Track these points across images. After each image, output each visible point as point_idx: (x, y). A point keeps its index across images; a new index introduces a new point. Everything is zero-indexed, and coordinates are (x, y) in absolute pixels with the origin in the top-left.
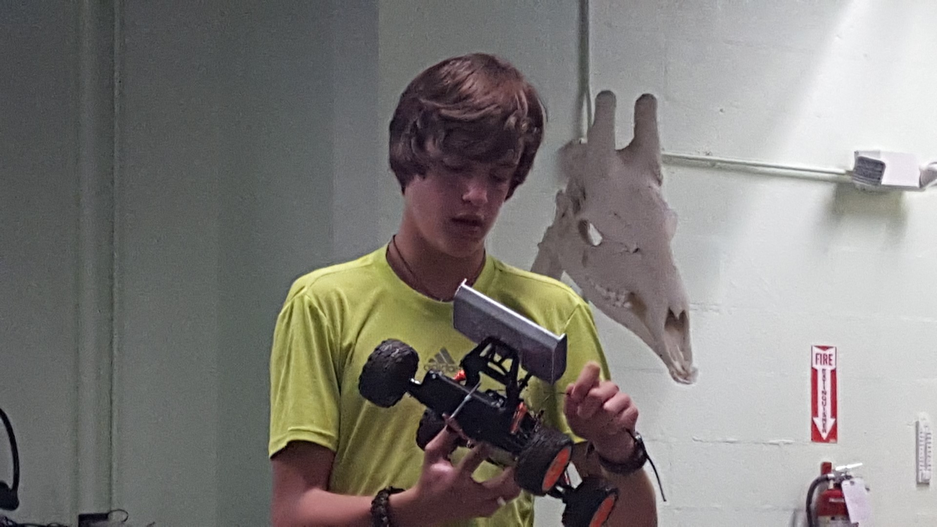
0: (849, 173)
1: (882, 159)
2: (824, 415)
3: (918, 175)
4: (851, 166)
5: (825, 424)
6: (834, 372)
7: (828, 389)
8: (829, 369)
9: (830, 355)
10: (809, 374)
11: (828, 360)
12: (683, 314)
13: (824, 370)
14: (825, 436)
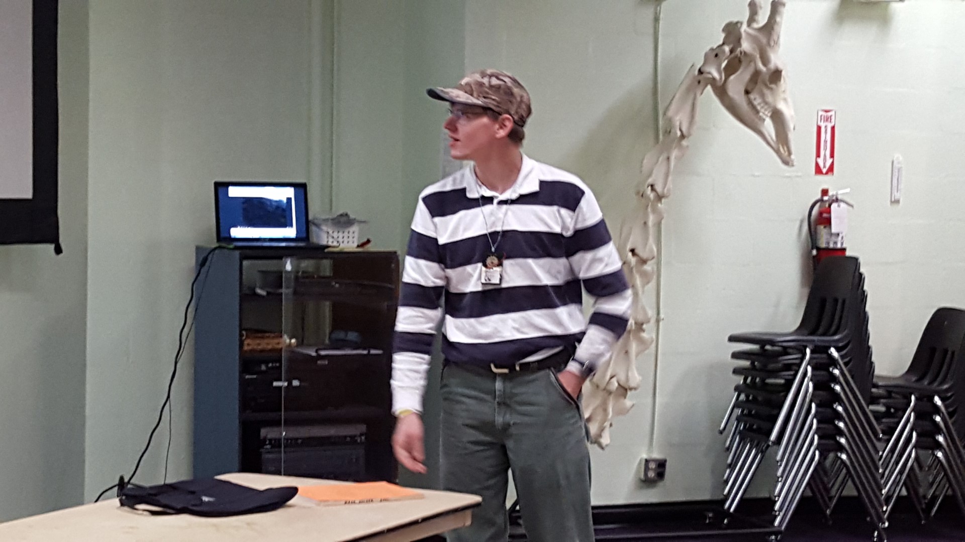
2: (825, 155)
5: (825, 162)
6: (833, 128)
7: (829, 139)
8: (829, 126)
9: (831, 116)
11: (829, 119)
13: (826, 127)
14: (824, 171)
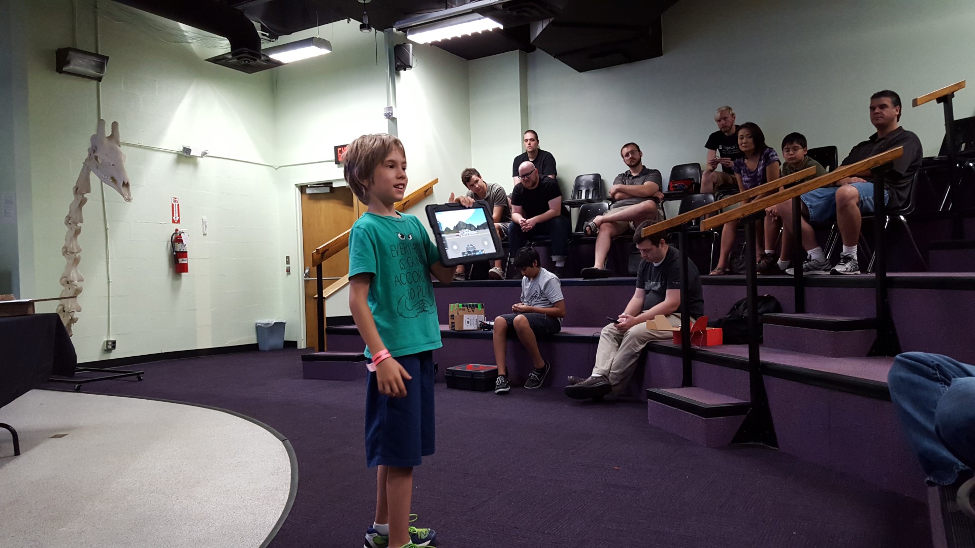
0: (181, 151)
1: (190, 148)
3: (201, 153)
4: (182, 150)
5: (176, 218)
6: (178, 205)
7: (177, 209)
8: (177, 204)
10: (171, 205)
12: (128, 183)
13: (175, 204)
14: (176, 222)
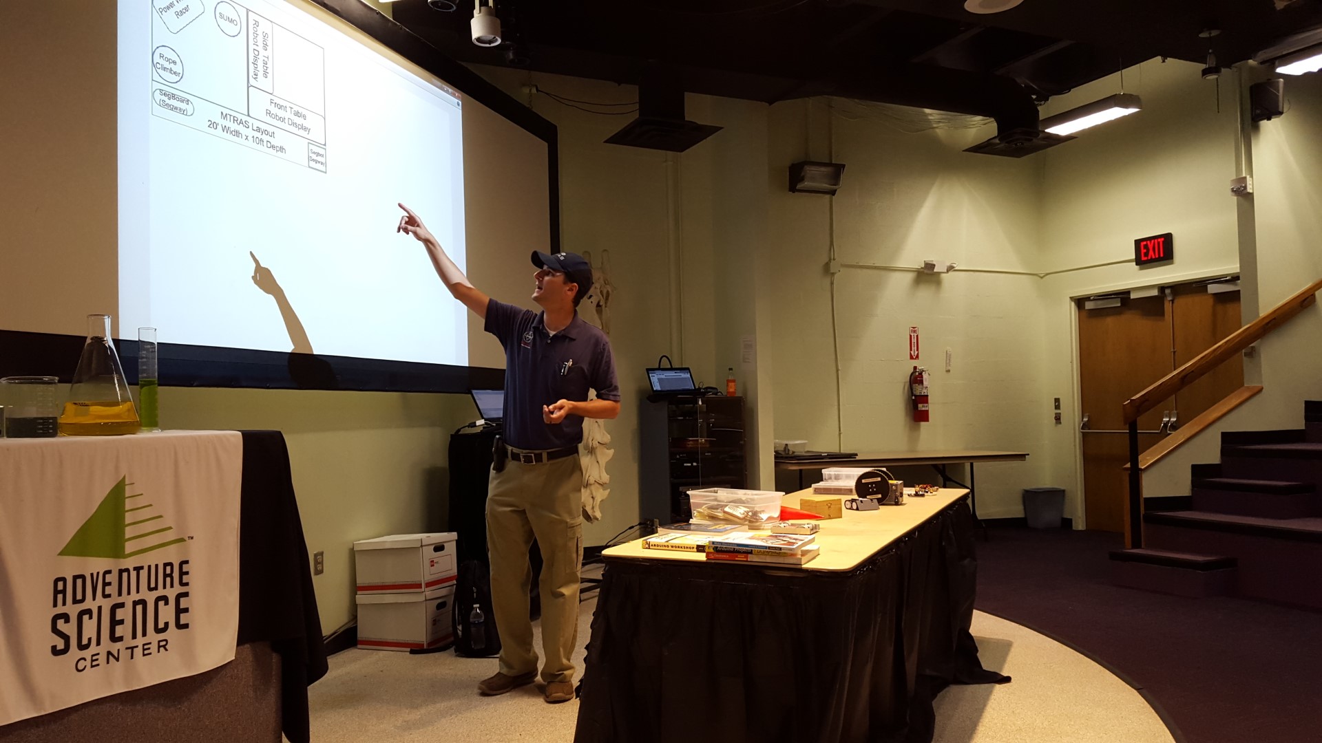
0: (922, 268)
1: (934, 263)
2: (914, 350)
3: (946, 268)
5: (914, 353)
6: (917, 336)
7: (915, 342)
9: (916, 330)
10: (908, 336)
13: (914, 335)
14: (914, 358)
